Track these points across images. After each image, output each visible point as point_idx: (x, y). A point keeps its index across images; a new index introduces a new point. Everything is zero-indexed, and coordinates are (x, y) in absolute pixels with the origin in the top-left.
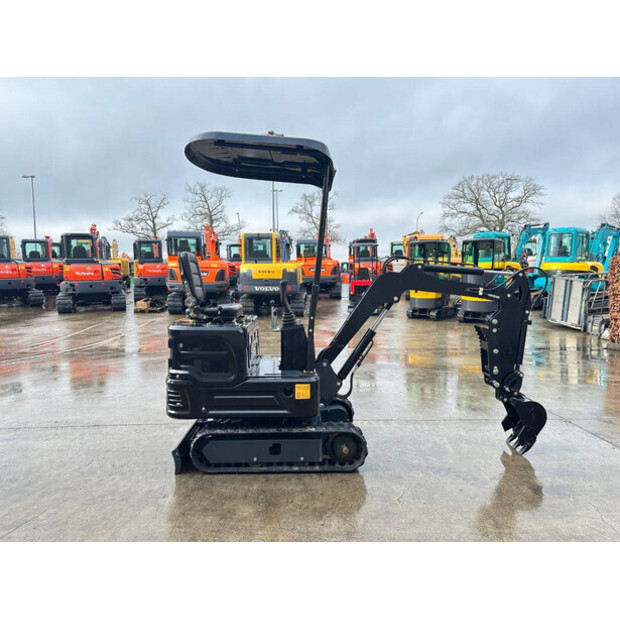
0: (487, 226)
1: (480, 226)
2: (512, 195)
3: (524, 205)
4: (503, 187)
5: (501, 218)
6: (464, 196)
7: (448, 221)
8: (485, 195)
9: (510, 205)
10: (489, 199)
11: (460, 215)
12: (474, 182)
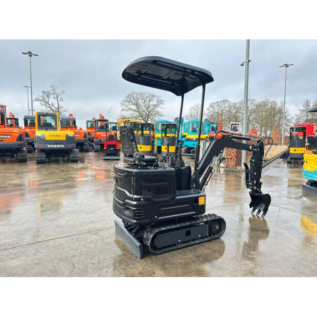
0: (142, 117)
1: (139, 117)
2: (151, 103)
3: (157, 108)
4: (148, 99)
5: (147, 113)
6: (131, 102)
7: (124, 113)
8: (140, 102)
9: (151, 108)
10: (142, 104)
11: (130, 110)
12: (135, 95)
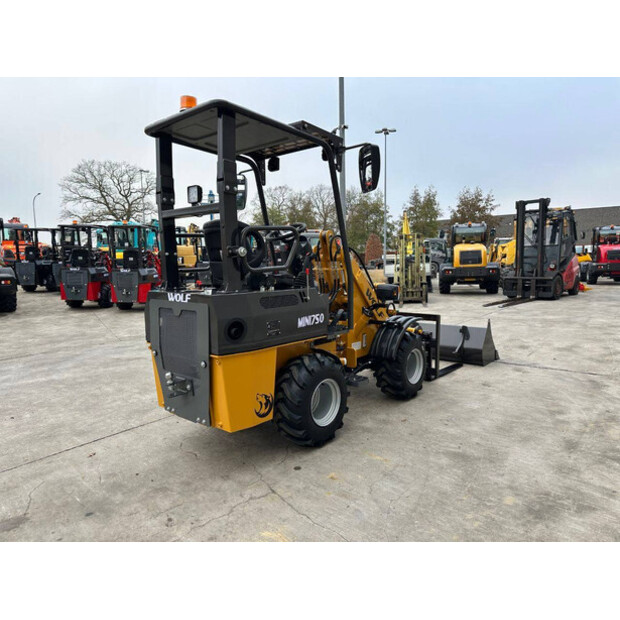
0: (114, 215)
1: (107, 214)
2: (136, 186)
4: (126, 177)
5: (127, 207)
6: (87, 182)
7: (70, 206)
8: (108, 181)
9: (135, 195)
10: (113, 187)
11: (84, 200)
12: (96, 167)
